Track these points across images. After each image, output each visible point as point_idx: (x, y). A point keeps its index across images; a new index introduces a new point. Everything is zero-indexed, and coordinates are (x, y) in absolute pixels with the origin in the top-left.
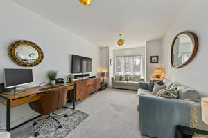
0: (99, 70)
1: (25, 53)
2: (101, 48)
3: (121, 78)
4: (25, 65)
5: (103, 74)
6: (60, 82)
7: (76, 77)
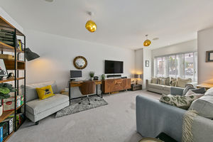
0: (133, 72)
1: (81, 63)
2: (135, 51)
3: (158, 81)
4: (79, 69)
5: (136, 76)
6: (96, 79)
7: (108, 76)
